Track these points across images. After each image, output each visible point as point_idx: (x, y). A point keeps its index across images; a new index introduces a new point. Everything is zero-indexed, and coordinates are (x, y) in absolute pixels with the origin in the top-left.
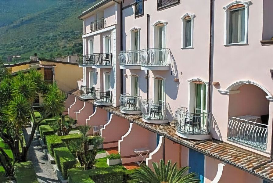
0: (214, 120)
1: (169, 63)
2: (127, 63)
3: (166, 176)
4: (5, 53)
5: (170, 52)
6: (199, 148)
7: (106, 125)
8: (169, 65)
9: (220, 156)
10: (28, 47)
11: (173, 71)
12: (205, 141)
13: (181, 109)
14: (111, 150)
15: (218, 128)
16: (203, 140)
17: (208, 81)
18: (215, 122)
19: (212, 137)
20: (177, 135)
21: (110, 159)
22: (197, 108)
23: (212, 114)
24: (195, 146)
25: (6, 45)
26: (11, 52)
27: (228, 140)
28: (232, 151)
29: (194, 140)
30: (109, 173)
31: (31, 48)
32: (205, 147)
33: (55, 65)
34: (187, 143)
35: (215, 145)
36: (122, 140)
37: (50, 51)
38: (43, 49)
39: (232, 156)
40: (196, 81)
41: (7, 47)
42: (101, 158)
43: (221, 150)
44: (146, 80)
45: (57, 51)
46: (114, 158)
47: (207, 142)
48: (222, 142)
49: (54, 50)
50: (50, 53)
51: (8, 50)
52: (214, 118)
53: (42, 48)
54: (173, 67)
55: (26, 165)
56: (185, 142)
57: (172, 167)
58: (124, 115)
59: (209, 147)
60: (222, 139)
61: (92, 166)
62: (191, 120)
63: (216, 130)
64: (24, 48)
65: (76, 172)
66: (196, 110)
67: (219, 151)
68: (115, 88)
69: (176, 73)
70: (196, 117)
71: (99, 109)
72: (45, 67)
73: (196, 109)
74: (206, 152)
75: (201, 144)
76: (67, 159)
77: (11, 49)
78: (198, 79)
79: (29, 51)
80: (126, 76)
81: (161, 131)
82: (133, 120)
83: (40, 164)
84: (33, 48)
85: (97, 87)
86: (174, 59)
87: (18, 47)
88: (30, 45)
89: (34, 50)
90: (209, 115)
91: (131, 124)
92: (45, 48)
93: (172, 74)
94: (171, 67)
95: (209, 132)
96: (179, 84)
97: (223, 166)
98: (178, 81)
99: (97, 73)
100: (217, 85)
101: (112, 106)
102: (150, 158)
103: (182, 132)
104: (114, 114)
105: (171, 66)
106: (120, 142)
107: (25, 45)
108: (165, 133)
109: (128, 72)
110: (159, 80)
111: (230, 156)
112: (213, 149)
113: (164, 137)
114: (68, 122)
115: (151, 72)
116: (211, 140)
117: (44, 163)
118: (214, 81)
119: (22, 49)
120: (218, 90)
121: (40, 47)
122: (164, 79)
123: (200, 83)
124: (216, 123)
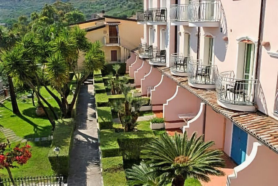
0: (261, 89)
1: (219, 18)
2: (180, 19)
3: (187, 150)
4: (90, 12)
5: (221, 5)
6: (236, 120)
7: (156, 86)
8: (219, 21)
9: (257, 133)
10: (111, 5)
11: (222, 27)
12: (247, 113)
13: (228, 72)
14: (160, 113)
15: (264, 98)
16: (245, 112)
17: (257, 40)
18: (262, 91)
19: (257, 109)
20: (218, 103)
21: (153, 123)
22: (246, 72)
23: (259, 82)
24: (233, 118)
25: (91, 3)
26: (95, 10)
27: (274, 115)
28: (274, 129)
29: (235, 111)
30: (139, 138)
31: (114, 5)
32: (244, 120)
33: (120, 22)
34: (226, 113)
35: (258, 118)
36: (167, 104)
37: (132, 9)
38: (125, 7)
39: (271, 135)
40: (245, 40)
41: (92, 5)
42: (146, 121)
43: (262, 125)
44: (197, 38)
45: (139, 8)
46: (157, 121)
47: (249, 114)
48: (267, 116)
49: (136, 7)
50: (132, 10)
51: (92, 8)
52: (261, 87)
53: (125, 5)
54: (223, 23)
55: (66, 122)
56: (224, 112)
57: (196, 140)
58: (173, 77)
59: (249, 121)
60: (267, 113)
61: (133, 129)
62: (232, 87)
63: (262, 101)
64: (107, 5)
65: (106, 133)
66: (245, 76)
67: (259, 128)
68: (168, 46)
69: (225, 31)
70: (238, 84)
71: (154, 69)
72: (109, 24)
73: (245, 74)
74: (242, 126)
75: (241, 116)
76: (104, 119)
77: (95, 7)
78: (247, 37)
79: (112, 9)
80: (180, 33)
81: (203, 97)
82: (180, 83)
83: (88, 121)
84: (116, 5)
85: (155, 45)
86: (224, 13)
87: (102, 5)
88: (113, 2)
89: (117, 8)
90: (255, 83)
91: (178, 86)
92: (127, 5)
93: (221, 31)
94: (221, 24)
95: (254, 103)
96: (227, 43)
97: (258, 146)
98: (227, 39)
99: (155, 30)
100: (267, 45)
101: (165, 66)
102: (188, 126)
103: (222, 101)
104: (165, 74)
105: (221, 22)
106: (165, 105)
107: (109, 3)
108: (207, 100)
109: (181, 29)
110: (210, 38)
111: (270, 135)
112: (252, 124)
113: (205, 104)
114: (121, 81)
115: (202, 29)
116: (255, 113)
117: (92, 121)
118: (265, 40)
119: (106, 7)
120: (268, 52)
121: (123, 4)
122: (213, 37)
123: (250, 42)
124: (263, 93)
